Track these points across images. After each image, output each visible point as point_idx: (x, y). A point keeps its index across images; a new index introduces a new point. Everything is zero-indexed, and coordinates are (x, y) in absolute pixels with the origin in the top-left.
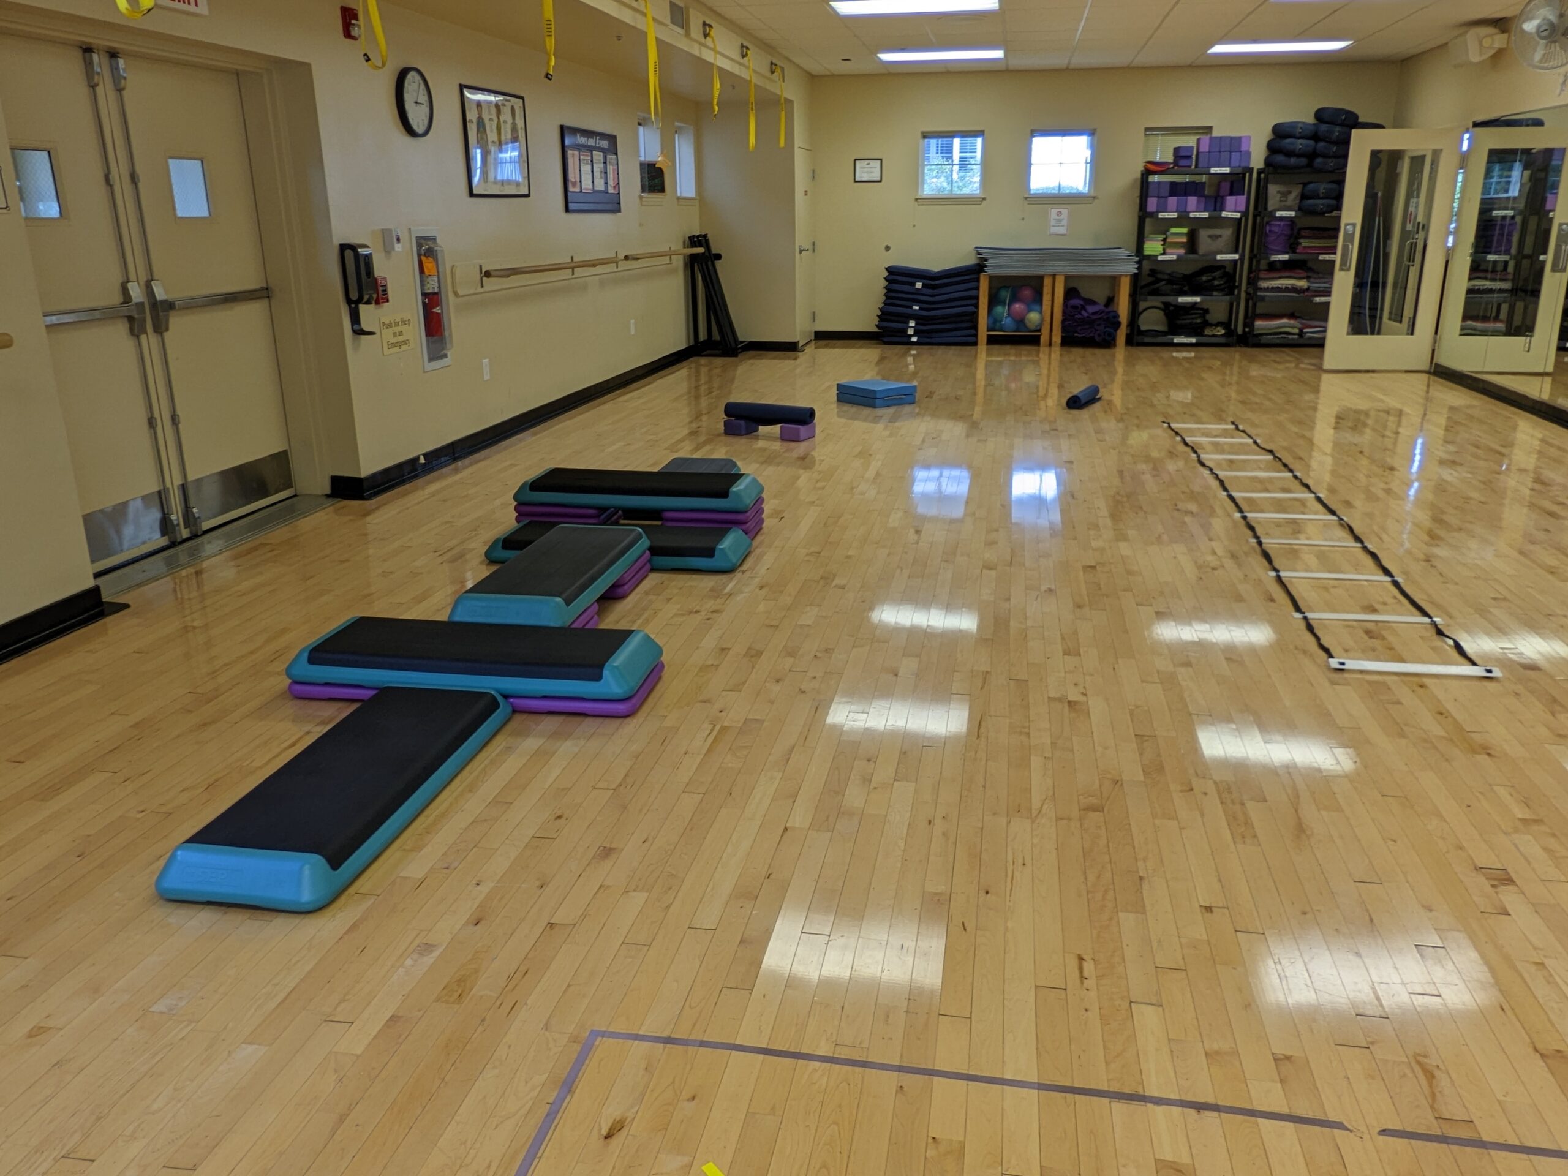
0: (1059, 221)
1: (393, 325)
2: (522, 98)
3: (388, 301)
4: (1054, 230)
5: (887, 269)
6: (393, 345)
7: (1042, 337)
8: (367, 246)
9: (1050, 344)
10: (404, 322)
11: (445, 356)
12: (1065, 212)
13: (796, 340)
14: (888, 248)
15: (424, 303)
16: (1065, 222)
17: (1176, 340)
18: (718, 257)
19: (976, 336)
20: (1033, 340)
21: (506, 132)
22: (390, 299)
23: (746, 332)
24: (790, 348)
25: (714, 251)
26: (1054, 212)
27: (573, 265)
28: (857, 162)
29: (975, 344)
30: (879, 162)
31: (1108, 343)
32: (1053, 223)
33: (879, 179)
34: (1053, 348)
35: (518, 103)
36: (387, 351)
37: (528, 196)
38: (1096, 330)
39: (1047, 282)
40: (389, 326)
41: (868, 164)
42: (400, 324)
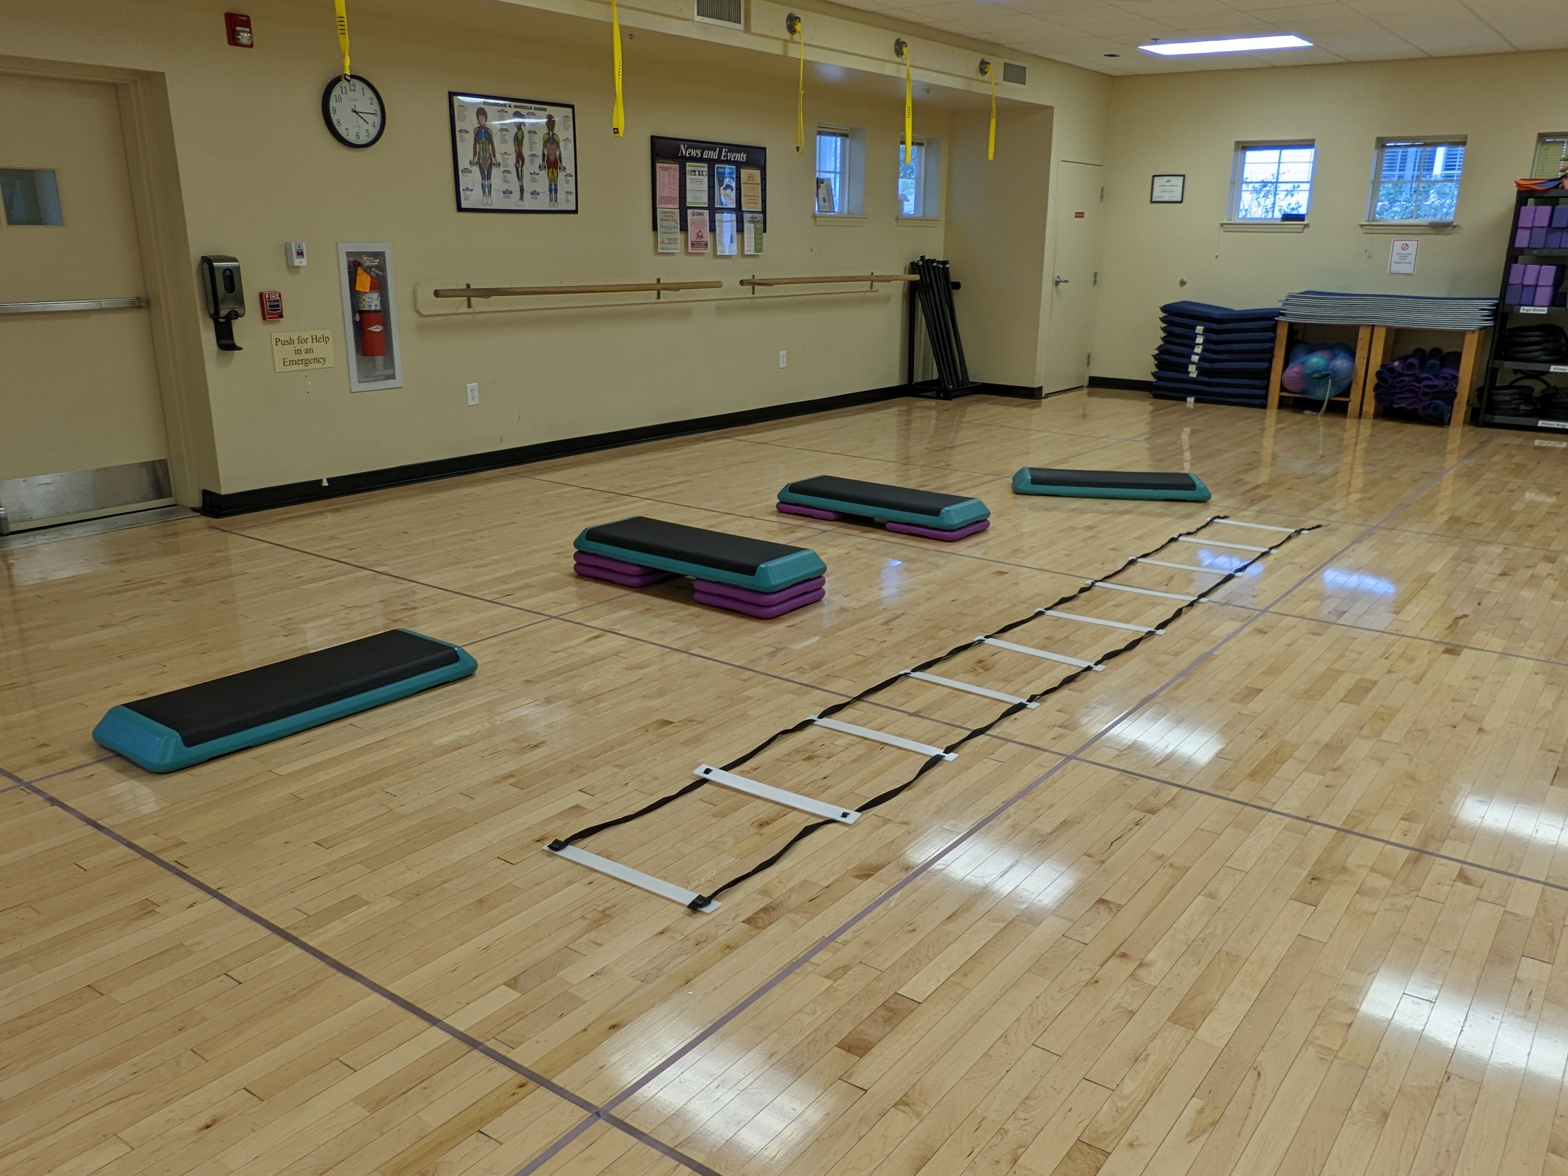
0: (1406, 256)
1: (296, 341)
2: (572, 107)
3: (281, 316)
4: (1395, 268)
5: (1164, 309)
6: (293, 362)
7: (1350, 404)
8: (235, 260)
9: (1360, 415)
10: (316, 339)
11: (392, 377)
12: (1413, 245)
13: (1036, 386)
14: (1183, 283)
15: (354, 322)
16: (1411, 258)
17: (1541, 423)
18: (957, 286)
19: (1265, 397)
20: (1338, 408)
21: (532, 144)
22: (284, 314)
23: (977, 374)
24: (1032, 394)
25: (953, 279)
26: (1398, 245)
27: (658, 286)
28: (1156, 179)
29: (1264, 406)
30: (1181, 179)
31: (1440, 420)
32: (1396, 258)
33: (1180, 199)
34: (1363, 421)
35: (559, 114)
36: (280, 367)
37: (575, 212)
38: (1421, 401)
39: (1364, 334)
40: (290, 342)
41: (1169, 181)
42: (310, 340)
